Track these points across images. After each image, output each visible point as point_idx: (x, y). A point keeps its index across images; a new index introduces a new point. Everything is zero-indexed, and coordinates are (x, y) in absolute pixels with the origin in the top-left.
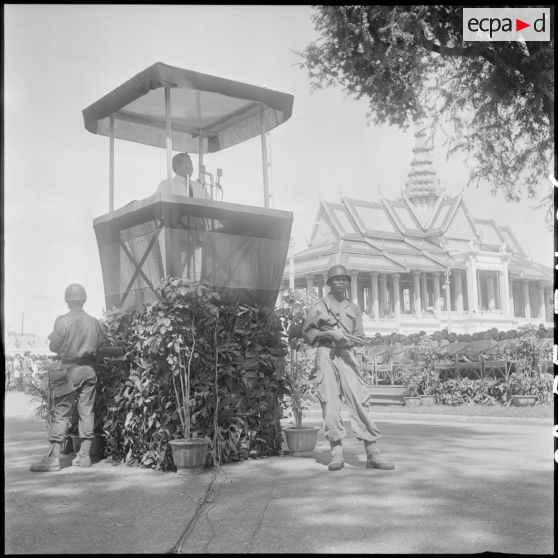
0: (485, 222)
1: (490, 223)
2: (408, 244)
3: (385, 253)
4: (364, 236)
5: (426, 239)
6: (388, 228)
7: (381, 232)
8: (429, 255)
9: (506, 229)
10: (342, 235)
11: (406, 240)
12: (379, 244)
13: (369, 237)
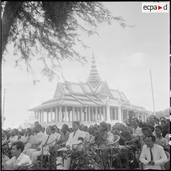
0: (115, 91)
1: (117, 91)
2: (87, 97)
3: (78, 100)
4: (72, 94)
5: (94, 96)
6: (81, 92)
7: (78, 93)
8: (94, 101)
9: (123, 93)
10: (64, 93)
11: (87, 96)
12: (76, 97)
13: (73, 94)
